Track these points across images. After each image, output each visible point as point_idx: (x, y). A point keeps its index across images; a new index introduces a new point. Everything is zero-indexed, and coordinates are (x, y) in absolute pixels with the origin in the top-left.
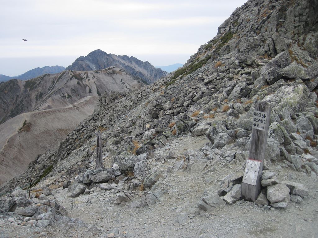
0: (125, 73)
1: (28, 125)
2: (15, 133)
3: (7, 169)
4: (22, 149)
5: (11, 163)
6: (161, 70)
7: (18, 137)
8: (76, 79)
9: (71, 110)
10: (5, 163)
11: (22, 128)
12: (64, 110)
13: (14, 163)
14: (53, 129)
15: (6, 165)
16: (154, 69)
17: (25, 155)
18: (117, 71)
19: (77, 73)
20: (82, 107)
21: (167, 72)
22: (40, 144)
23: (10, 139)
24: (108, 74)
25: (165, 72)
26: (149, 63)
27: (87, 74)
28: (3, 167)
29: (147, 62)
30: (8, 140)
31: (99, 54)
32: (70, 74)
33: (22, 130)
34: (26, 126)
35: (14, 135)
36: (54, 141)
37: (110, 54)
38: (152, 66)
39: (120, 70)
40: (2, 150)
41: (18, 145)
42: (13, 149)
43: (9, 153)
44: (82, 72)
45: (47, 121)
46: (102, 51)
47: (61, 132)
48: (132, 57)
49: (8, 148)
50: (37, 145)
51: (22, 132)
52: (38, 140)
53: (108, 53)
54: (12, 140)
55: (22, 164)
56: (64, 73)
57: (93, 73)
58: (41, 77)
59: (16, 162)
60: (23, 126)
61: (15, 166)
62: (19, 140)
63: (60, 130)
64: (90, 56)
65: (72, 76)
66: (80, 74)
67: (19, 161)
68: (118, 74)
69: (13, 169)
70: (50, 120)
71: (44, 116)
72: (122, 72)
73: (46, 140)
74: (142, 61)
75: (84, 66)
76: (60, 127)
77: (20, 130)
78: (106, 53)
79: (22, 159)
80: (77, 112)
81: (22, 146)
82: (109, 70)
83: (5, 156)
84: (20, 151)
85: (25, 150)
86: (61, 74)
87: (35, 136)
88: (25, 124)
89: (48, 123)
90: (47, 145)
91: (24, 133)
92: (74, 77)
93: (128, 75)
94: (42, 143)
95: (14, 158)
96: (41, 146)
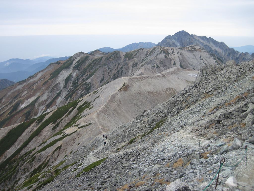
0: (204, 51)
1: (126, 86)
2: (116, 92)
3: (109, 118)
4: (120, 104)
5: (112, 114)
6: (234, 50)
7: (118, 95)
8: (164, 53)
9: (160, 77)
10: (107, 113)
11: (121, 88)
12: (154, 77)
13: (113, 114)
14: (144, 91)
15: (108, 115)
16: (228, 49)
17: (122, 109)
18: (197, 49)
19: (165, 49)
20: (168, 76)
21: (239, 52)
22: (134, 102)
23: (112, 95)
24: (190, 50)
25: (238, 51)
26: (224, 44)
27: (173, 50)
28: (106, 116)
29: (222, 43)
30: (110, 96)
31: (184, 34)
32: (159, 49)
33: (121, 89)
34: (124, 87)
35: (115, 93)
36: (144, 100)
37: (192, 34)
38: (226, 46)
39: (200, 48)
40: (106, 103)
41: (118, 101)
42: (114, 103)
43: (111, 106)
44: (169, 48)
45: (140, 84)
46: (186, 31)
47: (150, 94)
48: (210, 38)
49: (111, 102)
50: (132, 102)
51: (121, 91)
52: (133, 99)
53: (191, 34)
54: (113, 97)
55: (119, 115)
56: (155, 48)
57: (178, 49)
58: (138, 50)
59: (115, 113)
60: (122, 87)
61: (115, 116)
62: (119, 97)
63: (149, 92)
64: (176, 35)
65: (161, 50)
66: (167, 50)
67: (118, 113)
68: (198, 52)
69: (113, 119)
70: (143, 84)
71: (138, 81)
72: (201, 50)
73: (138, 99)
74: (218, 42)
75: (171, 43)
76: (150, 90)
77: (120, 89)
78: (189, 34)
79: (119, 111)
80: (164, 79)
81: (121, 102)
82: (190, 48)
83: (108, 108)
84: (118, 105)
85: (122, 105)
86: (153, 49)
87: (130, 95)
88: (124, 85)
89: (141, 86)
90: (139, 103)
91: (122, 92)
92: (162, 52)
93: (206, 52)
94: (135, 101)
95: (114, 110)
96: (134, 103)
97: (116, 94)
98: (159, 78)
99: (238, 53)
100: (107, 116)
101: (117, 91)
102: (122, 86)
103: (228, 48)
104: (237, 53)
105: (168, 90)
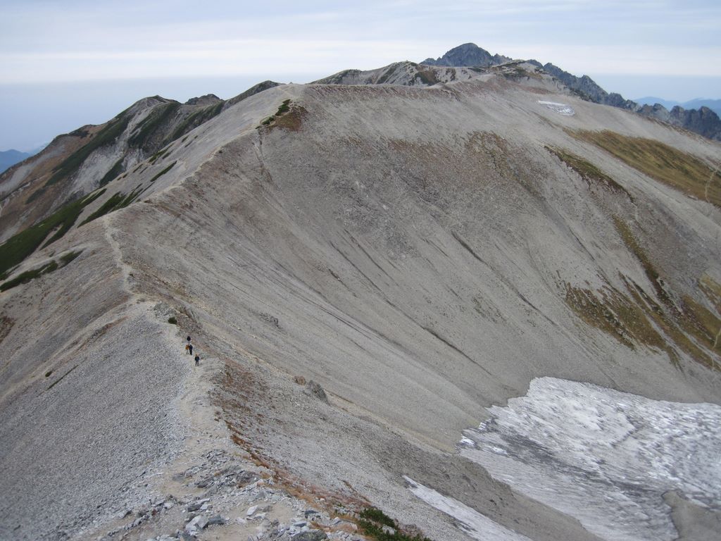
0: (551, 78)
1: (294, 113)
2: (246, 133)
3: (198, 235)
4: (265, 185)
5: (219, 222)
6: (621, 97)
7: (257, 145)
9: (437, 95)
10: (194, 215)
11: (271, 119)
12: (415, 93)
13: (229, 222)
14: (378, 139)
15: (197, 222)
16: (602, 96)
17: (277, 206)
18: (529, 72)
19: (427, 69)
20: (470, 95)
21: (635, 104)
22: (333, 177)
23: (227, 146)
24: (507, 76)
25: (632, 102)
26: (591, 81)
28: (183, 225)
29: (585, 79)
30: (219, 149)
33: (272, 124)
34: (286, 114)
35: (243, 138)
36: (380, 175)
38: (598, 87)
39: (536, 70)
40: (193, 175)
41: (253, 169)
42: (234, 179)
43: (218, 187)
44: (441, 68)
45: (357, 111)
47: (403, 152)
48: (549, 65)
49: (217, 171)
50: (323, 178)
51: (271, 129)
52: (327, 162)
54: (234, 150)
55: (261, 230)
57: (468, 70)
59: (240, 220)
60: (277, 114)
61: (235, 234)
62: (259, 152)
63: (399, 145)
66: (435, 72)
67: (252, 219)
68: (531, 79)
69: (223, 242)
70: (370, 112)
71: (348, 99)
72: (541, 74)
73: (353, 167)
74: (574, 77)
76: (401, 137)
77: (267, 123)
79: (262, 214)
80: (456, 103)
81: (269, 174)
82: (507, 69)
83: (199, 195)
84: (258, 188)
85: (276, 188)
87: (316, 147)
88: (284, 108)
89: (362, 119)
90: (357, 183)
91: (277, 133)
93: (557, 82)
94: (340, 174)
95: (232, 208)
96: (335, 183)
97: (248, 140)
98: (437, 98)
99: (632, 106)
100: (187, 228)
101: (253, 130)
102: (277, 111)
103: (604, 93)
104: (630, 106)
105: (480, 142)
